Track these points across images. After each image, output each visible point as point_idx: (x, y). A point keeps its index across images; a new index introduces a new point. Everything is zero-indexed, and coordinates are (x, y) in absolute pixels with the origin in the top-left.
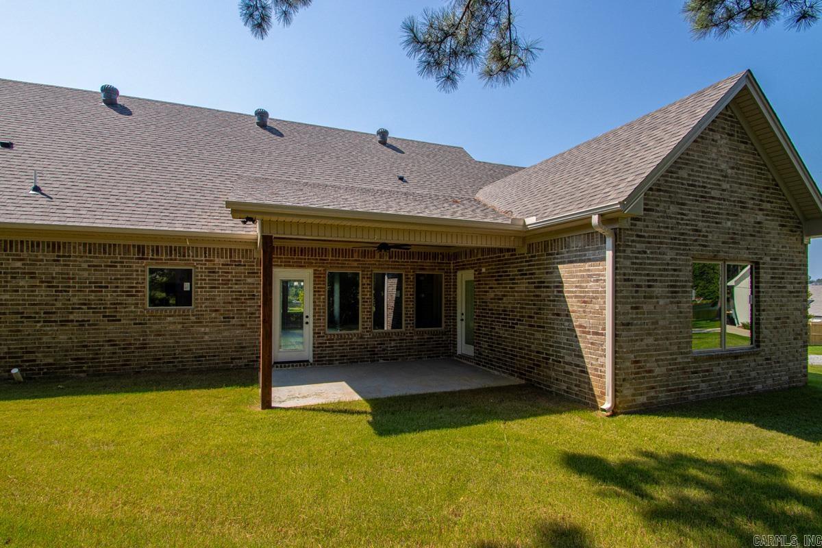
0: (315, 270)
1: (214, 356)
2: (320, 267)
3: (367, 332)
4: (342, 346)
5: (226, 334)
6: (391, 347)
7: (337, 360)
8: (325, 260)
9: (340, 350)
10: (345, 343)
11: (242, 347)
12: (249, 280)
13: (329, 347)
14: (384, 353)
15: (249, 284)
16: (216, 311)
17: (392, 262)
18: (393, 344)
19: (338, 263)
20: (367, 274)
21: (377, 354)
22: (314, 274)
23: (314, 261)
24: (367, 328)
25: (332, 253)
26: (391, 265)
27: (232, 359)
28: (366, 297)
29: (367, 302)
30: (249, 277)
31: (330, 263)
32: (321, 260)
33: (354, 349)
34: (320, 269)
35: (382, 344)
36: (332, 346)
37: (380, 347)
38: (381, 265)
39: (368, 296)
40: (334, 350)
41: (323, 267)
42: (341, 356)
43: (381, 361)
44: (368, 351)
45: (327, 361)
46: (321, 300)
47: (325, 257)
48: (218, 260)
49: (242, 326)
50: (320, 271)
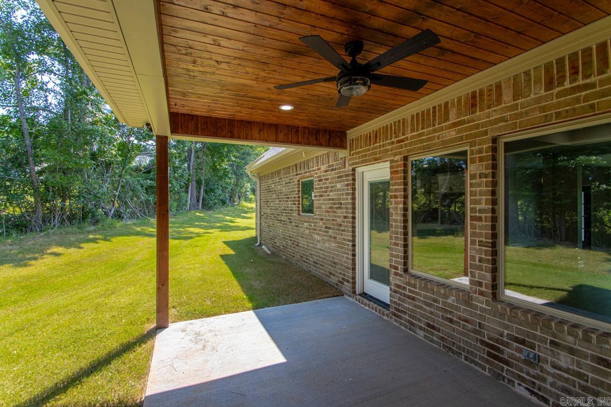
0: (392, 162)
1: (322, 265)
2: (395, 155)
3: (482, 293)
4: (430, 305)
5: (327, 245)
6: (555, 366)
7: (421, 328)
8: (402, 141)
9: (425, 310)
10: (436, 301)
11: (335, 263)
12: (338, 186)
13: (409, 297)
14: (532, 371)
15: (338, 190)
16: (322, 219)
17: (559, 95)
18: (564, 360)
19: (422, 141)
20: (480, 151)
21: (507, 363)
22: (391, 167)
23: (389, 147)
24: (480, 284)
25: (412, 124)
27: (330, 273)
28: (478, 207)
29: (480, 219)
30: (338, 182)
31: (411, 144)
32: (399, 142)
33: (451, 321)
34: (397, 158)
35: (522, 342)
36: (413, 299)
37: (520, 351)
38: (520, 115)
39: (483, 206)
40: (415, 306)
41: (400, 153)
42: (428, 325)
43: (521, 390)
44: (483, 342)
45: (406, 320)
46: (399, 212)
47: (404, 134)
48: (323, 168)
49: (335, 238)
50: (397, 161)
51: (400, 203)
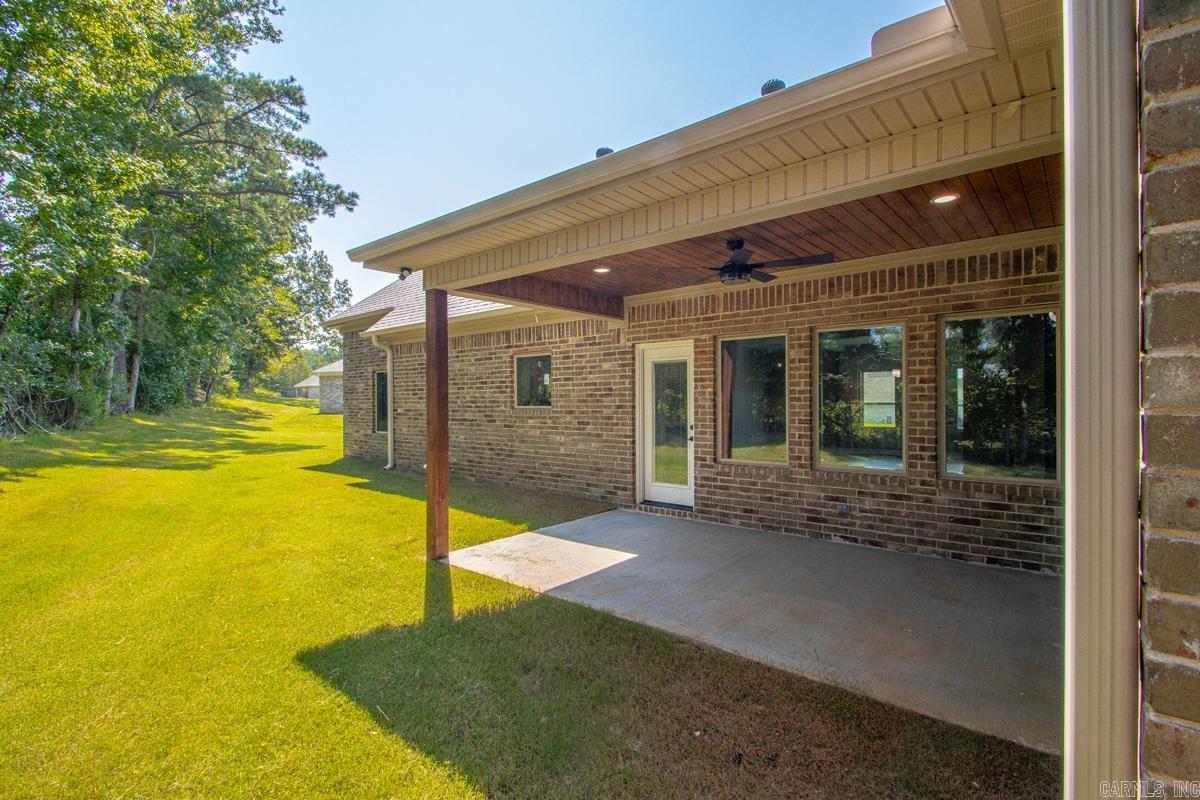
0: (696, 340)
1: (570, 477)
2: (703, 333)
3: (801, 466)
4: (747, 490)
5: (581, 446)
6: (862, 511)
7: (736, 516)
8: (712, 319)
9: (741, 496)
10: (754, 484)
11: (598, 469)
12: (606, 366)
13: (721, 488)
14: (845, 521)
15: (605, 372)
16: (571, 412)
17: (863, 300)
18: (868, 504)
19: (737, 322)
20: (799, 338)
21: (824, 521)
22: (696, 347)
23: (693, 324)
24: (800, 458)
25: (725, 304)
26: (864, 308)
27: (588, 485)
28: (797, 389)
29: (799, 399)
30: (605, 361)
31: (722, 324)
32: (706, 319)
33: (770, 499)
34: (703, 337)
35: (836, 499)
36: (727, 488)
37: (834, 507)
38: (834, 311)
39: (802, 388)
40: (730, 495)
41: (709, 332)
42: (746, 511)
43: (837, 540)
44: (802, 510)
45: (717, 514)
46: (707, 397)
47: (713, 312)
48: (572, 340)
49: (598, 436)
50: (705, 340)
51: (709, 386)
